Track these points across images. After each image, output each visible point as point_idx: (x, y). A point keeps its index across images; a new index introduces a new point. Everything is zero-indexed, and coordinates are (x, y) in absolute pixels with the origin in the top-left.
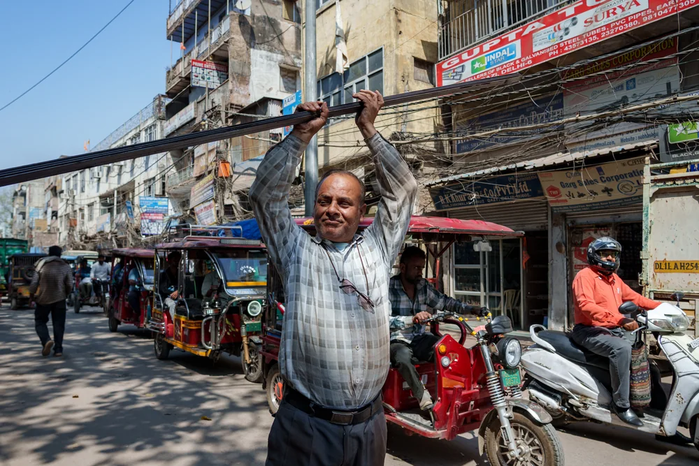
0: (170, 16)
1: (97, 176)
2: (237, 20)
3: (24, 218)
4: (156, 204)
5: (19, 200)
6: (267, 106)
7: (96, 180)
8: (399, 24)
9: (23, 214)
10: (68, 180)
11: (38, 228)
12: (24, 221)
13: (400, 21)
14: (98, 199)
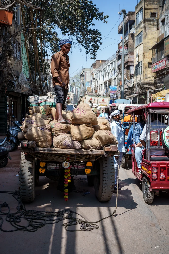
0: (119, 26)
1: (103, 75)
2: (131, 36)
3: (84, 86)
4: (115, 88)
5: (82, 78)
6: (130, 67)
7: (103, 76)
8: (144, 56)
9: (84, 84)
10: (96, 74)
11: (88, 91)
12: (84, 87)
13: (145, 55)
14: (103, 83)
